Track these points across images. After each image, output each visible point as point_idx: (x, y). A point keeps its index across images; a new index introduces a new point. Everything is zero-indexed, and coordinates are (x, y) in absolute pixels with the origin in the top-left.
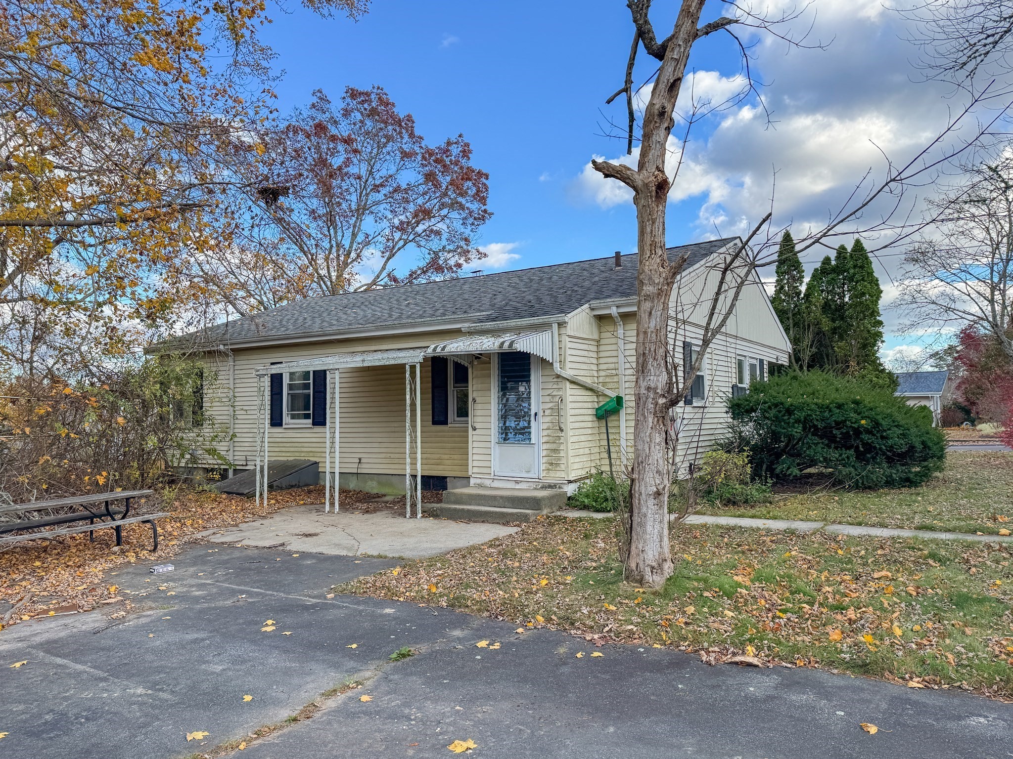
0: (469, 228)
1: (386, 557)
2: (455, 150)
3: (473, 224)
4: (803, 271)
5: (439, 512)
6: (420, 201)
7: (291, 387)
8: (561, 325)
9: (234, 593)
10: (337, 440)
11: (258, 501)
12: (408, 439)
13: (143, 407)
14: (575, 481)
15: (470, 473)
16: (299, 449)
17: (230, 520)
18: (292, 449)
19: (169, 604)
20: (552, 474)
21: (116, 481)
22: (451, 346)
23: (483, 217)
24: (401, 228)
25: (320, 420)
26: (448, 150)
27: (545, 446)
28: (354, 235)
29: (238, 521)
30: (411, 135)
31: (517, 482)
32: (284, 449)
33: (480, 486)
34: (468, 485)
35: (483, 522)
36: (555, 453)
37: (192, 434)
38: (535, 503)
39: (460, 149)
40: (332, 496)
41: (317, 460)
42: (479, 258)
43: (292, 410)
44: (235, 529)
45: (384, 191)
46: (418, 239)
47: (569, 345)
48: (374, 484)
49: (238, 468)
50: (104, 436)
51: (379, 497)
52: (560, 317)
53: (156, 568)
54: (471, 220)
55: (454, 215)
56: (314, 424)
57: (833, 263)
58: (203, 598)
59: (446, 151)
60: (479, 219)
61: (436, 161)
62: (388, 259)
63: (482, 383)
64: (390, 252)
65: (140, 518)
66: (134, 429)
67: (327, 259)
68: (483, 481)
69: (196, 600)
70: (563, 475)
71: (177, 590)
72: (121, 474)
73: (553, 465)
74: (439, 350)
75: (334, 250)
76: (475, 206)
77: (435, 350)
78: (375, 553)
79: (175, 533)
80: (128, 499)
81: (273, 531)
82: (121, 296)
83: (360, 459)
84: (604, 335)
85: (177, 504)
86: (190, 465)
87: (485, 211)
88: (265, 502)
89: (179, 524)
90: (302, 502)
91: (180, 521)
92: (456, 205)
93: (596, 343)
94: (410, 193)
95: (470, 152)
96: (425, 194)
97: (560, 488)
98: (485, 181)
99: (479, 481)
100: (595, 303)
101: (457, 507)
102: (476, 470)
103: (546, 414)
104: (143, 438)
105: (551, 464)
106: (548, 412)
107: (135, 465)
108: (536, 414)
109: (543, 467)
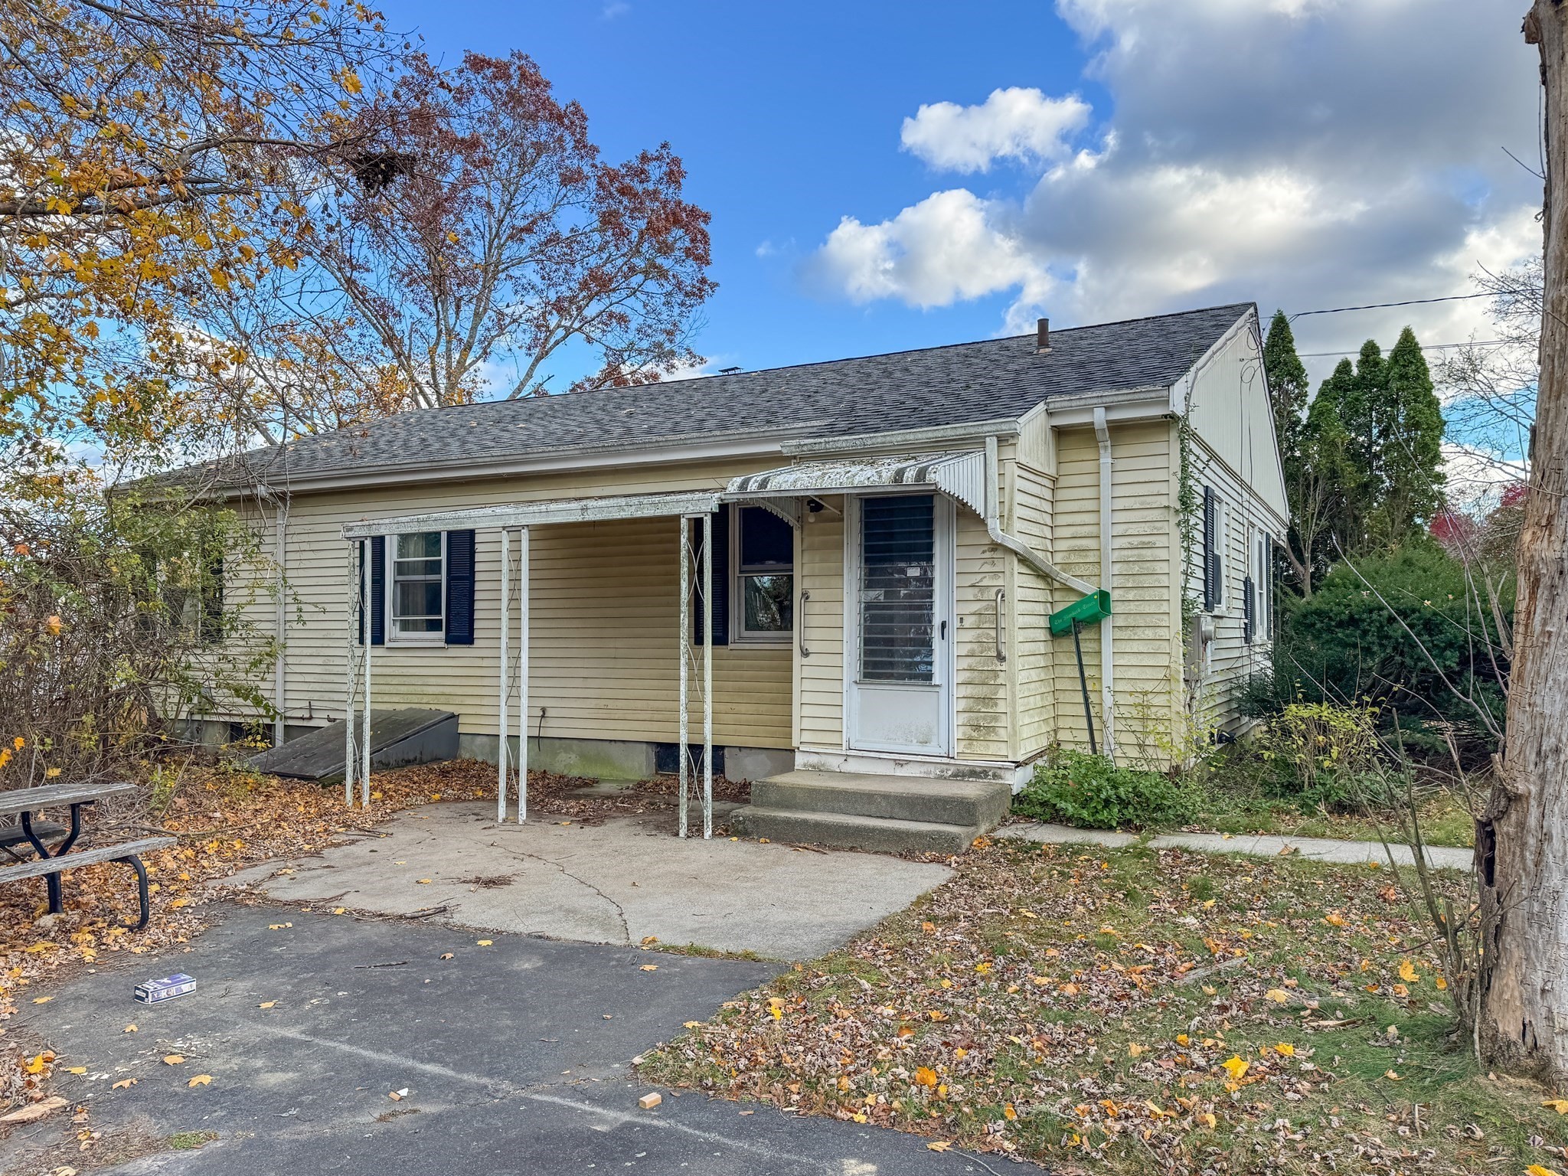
0: (677, 310)
1: (711, 954)
2: (655, 171)
3: (683, 304)
4: (1306, 384)
5: (750, 826)
6: (593, 261)
7: (400, 568)
8: (1005, 440)
9: (375, 1079)
10: (524, 672)
11: (349, 795)
12: (683, 673)
13: (107, 600)
14: (1025, 763)
15: (795, 743)
16: (419, 689)
17: (301, 841)
18: (403, 689)
19: (199, 1123)
20: (979, 748)
21: (47, 755)
22: (780, 478)
23: (700, 290)
24: (559, 307)
25: (461, 633)
26: (643, 172)
27: (964, 691)
28: (478, 316)
29: (319, 843)
30: (580, 144)
31: (899, 763)
32: (386, 689)
33: (817, 769)
34: (789, 767)
35: (852, 849)
36: (986, 705)
37: (210, 658)
38: (964, 811)
39: (665, 168)
40: (511, 789)
41: (456, 710)
42: (692, 365)
43: (403, 614)
44: (315, 862)
45: (531, 240)
46: (587, 328)
47: (1020, 484)
48: (573, 758)
49: (291, 723)
50: (24, 660)
51: (586, 785)
52: (1003, 425)
53: (150, 985)
54: (679, 297)
55: (651, 286)
56: (450, 640)
57: (1355, 371)
58: (293, 1100)
59: (641, 174)
60: (694, 294)
61: (623, 191)
62: (538, 360)
63: (822, 561)
64: (541, 349)
65: (107, 852)
66: (86, 644)
67: (432, 352)
68: (823, 759)
69: (274, 1104)
70: (1003, 750)
71: (217, 1064)
72: (59, 740)
73: (981, 729)
74: (753, 486)
75: (444, 338)
76: (687, 271)
77: (743, 486)
78: (682, 942)
79: (185, 876)
80: (74, 807)
81: (405, 870)
82: (53, 381)
83: (544, 710)
84: (1066, 468)
85: (181, 802)
86: (197, 717)
87: (703, 281)
88: (366, 798)
89: (190, 853)
90: (437, 796)
91: (192, 845)
92: (654, 271)
93: (1049, 484)
94: (576, 246)
95: (682, 174)
96: (601, 249)
97: (995, 776)
98: (703, 225)
99: (814, 759)
100: (1058, 401)
101: (783, 814)
102: (807, 737)
103: (966, 624)
104: (105, 662)
105: (977, 727)
106: (969, 622)
107: (88, 719)
108: (943, 625)
109: (958, 733)
